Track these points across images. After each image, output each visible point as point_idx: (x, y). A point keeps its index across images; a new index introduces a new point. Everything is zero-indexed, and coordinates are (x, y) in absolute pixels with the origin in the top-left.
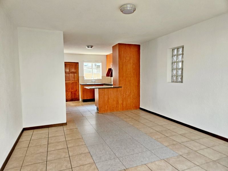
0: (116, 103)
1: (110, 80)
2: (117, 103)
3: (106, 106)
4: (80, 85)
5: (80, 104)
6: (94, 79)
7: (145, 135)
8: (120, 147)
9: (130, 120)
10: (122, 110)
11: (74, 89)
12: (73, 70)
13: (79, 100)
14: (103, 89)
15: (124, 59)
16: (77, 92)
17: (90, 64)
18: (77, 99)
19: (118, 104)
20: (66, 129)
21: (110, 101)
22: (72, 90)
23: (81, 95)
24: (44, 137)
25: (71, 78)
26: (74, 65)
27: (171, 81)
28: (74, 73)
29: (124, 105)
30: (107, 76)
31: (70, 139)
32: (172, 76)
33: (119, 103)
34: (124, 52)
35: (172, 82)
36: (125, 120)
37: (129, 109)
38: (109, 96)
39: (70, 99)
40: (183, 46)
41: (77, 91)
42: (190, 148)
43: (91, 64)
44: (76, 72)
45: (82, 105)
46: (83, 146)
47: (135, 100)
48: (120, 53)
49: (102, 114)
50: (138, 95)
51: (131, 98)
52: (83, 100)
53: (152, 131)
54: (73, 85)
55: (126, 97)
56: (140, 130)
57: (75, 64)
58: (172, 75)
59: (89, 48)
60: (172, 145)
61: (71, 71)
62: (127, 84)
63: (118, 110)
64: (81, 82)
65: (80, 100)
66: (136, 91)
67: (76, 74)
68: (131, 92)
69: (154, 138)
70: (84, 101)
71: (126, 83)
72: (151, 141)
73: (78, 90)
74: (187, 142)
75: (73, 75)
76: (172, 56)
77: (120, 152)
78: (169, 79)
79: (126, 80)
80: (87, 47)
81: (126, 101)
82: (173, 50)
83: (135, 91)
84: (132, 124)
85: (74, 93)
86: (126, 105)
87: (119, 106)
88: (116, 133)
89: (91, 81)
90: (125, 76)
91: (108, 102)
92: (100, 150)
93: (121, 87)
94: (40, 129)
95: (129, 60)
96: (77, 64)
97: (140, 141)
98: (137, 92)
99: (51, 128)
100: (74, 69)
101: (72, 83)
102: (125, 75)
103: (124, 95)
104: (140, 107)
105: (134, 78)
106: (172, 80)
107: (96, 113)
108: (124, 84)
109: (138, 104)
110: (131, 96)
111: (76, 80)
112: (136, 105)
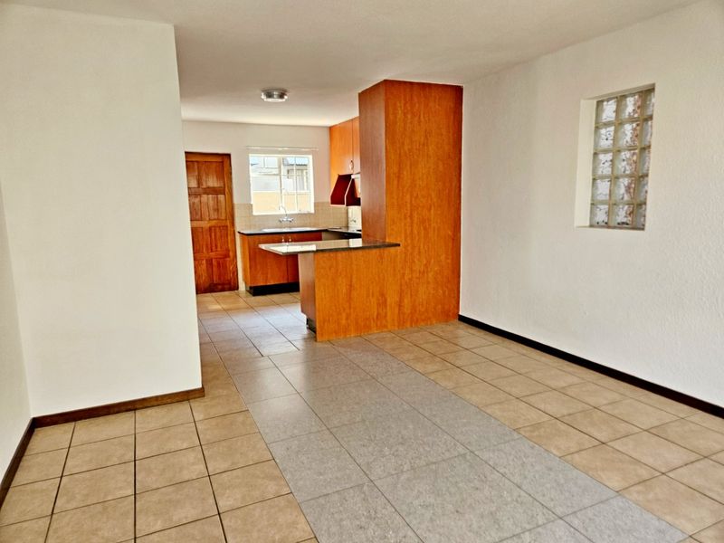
0: (379, 305)
1: (344, 216)
2: (383, 303)
3: (344, 315)
4: (238, 236)
5: (242, 303)
6: (288, 213)
7: (516, 435)
8: (432, 500)
9: (436, 368)
10: (398, 327)
11: (219, 249)
12: (212, 182)
13: (237, 288)
14: (332, 255)
15: (407, 141)
16: (228, 259)
17: (273, 160)
18: (230, 284)
19: (386, 307)
20: (201, 417)
21: (355, 294)
22: (213, 255)
23: (244, 270)
24: (115, 460)
25: (205, 210)
26: (214, 165)
27: (588, 224)
28: (215, 191)
29: (407, 310)
30: (332, 203)
31: (224, 466)
32: (592, 204)
33: (388, 303)
34: (405, 114)
35: (591, 226)
36: (419, 367)
37: (423, 321)
38: (354, 280)
39: (207, 285)
40: (654, 85)
41: (227, 257)
42: (710, 494)
43: (276, 159)
44: (225, 190)
45: (251, 308)
46: (282, 501)
47: (445, 289)
48: (391, 117)
49: (327, 346)
50: (453, 272)
51: (428, 283)
52: (251, 288)
53: (534, 416)
54: (215, 235)
55: (410, 279)
56: (488, 411)
57: (219, 159)
58: (592, 200)
59: (270, 100)
60: (639, 483)
61: (204, 186)
62: (416, 232)
63: (385, 326)
64: (241, 226)
65: (242, 287)
66: (447, 258)
67: (222, 196)
68: (429, 262)
69: (555, 452)
70: (256, 291)
71: (412, 230)
72: (550, 469)
73: (231, 254)
74: (686, 465)
75: (213, 199)
76: (597, 128)
77: (441, 531)
78: (581, 215)
79: (411, 217)
80: (263, 97)
81: (411, 295)
82: (600, 103)
83: (443, 257)
84: (450, 385)
85: (219, 264)
86: (414, 308)
87: (389, 314)
88: (404, 432)
89: (278, 219)
90: (409, 205)
91: (350, 299)
92: (358, 523)
93: (399, 245)
94: (101, 420)
95: (424, 144)
96: (226, 159)
97: (507, 471)
98: (449, 261)
99: (143, 411)
100: (215, 179)
101: (210, 228)
102: (409, 201)
103: (404, 274)
104: (460, 313)
105: (439, 212)
106: (591, 219)
107: (305, 340)
108: (406, 234)
109: (454, 302)
110: (430, 275)
111: (223, 217)
112: (446, 307)
